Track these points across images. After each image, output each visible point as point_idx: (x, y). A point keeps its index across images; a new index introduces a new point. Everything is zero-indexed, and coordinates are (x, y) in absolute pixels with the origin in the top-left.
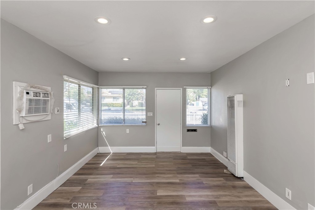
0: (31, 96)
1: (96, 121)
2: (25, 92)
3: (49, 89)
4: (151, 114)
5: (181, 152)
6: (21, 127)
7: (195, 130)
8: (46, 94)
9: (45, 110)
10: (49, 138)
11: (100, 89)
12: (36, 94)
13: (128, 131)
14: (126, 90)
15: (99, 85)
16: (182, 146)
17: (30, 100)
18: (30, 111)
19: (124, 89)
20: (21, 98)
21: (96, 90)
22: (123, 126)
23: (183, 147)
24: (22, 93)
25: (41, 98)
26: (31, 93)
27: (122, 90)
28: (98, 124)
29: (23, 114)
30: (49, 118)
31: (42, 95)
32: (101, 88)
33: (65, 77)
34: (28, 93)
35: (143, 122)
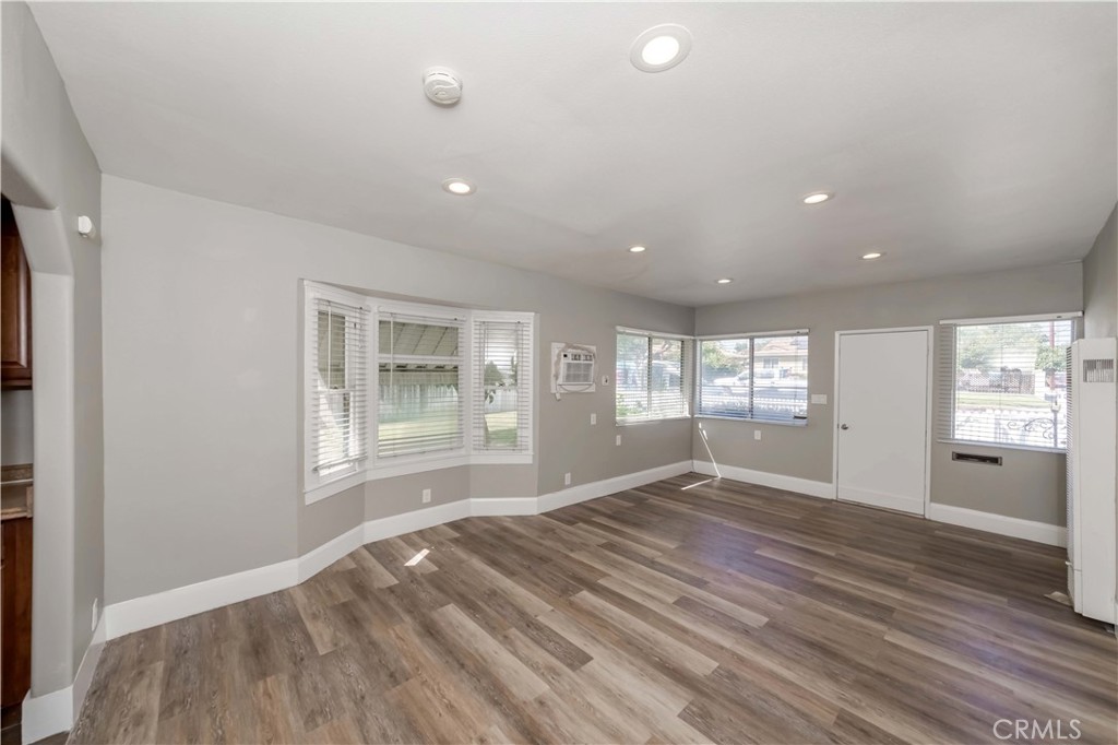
0: (569, 360)
1: (687, 407)
2: (563, 354)
3: (593, 348)
4: (821, 399)
5: (927, 517)
6: (558, 396)
7: (995, 460)
8: (589, 357)
9: (586, 378)
10: (593, 419)
11: (699, 343)
12: (576, 357)
13: (758, 435)
14: (756, 341)
15: (696, 332)
16: (931, 501)
17: (569, 365)
18: (568, 378)
19: (752, 339)
20: (558, 363)
21: (689, 346)
22: (744, 421)
23: (933, 504)
24: (559, 355)
25: (581, 362)
26: (570, 356)
27: (747, 341)
28: (692, 412)
29: (560, 381)
30: (592, 389)
31: (582, 358)
32: (702, 340)
33: (619, 329)
34: (565, 356)
35: (796, 417)
